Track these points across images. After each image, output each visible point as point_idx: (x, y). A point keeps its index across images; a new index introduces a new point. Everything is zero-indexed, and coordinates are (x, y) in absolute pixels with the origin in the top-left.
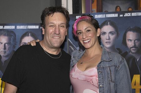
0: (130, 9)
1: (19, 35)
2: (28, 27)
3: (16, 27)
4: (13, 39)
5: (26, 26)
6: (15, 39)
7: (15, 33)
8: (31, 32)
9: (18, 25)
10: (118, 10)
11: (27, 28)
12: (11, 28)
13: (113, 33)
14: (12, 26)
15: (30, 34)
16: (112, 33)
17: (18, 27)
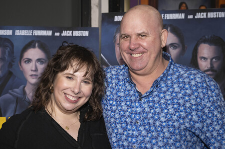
0: (203, 8)
1: (18, 46)
2: (34, 32)
3: (14, 33)
4: (9, 52)
5: (31, 31)
6: (12, 52)
7: (13, 42)
8: (39, 42)
9: (17, 30)
10: (183, 8)
11: (32, 34)
12: (5, 34)
13: (176, 46)
14: (7, 30)
15: (37, 45)
16: (174, 46)
17: (19, 33)
